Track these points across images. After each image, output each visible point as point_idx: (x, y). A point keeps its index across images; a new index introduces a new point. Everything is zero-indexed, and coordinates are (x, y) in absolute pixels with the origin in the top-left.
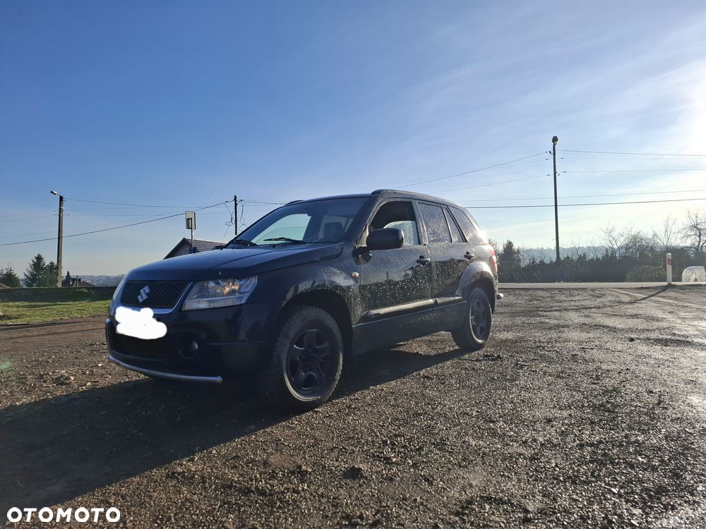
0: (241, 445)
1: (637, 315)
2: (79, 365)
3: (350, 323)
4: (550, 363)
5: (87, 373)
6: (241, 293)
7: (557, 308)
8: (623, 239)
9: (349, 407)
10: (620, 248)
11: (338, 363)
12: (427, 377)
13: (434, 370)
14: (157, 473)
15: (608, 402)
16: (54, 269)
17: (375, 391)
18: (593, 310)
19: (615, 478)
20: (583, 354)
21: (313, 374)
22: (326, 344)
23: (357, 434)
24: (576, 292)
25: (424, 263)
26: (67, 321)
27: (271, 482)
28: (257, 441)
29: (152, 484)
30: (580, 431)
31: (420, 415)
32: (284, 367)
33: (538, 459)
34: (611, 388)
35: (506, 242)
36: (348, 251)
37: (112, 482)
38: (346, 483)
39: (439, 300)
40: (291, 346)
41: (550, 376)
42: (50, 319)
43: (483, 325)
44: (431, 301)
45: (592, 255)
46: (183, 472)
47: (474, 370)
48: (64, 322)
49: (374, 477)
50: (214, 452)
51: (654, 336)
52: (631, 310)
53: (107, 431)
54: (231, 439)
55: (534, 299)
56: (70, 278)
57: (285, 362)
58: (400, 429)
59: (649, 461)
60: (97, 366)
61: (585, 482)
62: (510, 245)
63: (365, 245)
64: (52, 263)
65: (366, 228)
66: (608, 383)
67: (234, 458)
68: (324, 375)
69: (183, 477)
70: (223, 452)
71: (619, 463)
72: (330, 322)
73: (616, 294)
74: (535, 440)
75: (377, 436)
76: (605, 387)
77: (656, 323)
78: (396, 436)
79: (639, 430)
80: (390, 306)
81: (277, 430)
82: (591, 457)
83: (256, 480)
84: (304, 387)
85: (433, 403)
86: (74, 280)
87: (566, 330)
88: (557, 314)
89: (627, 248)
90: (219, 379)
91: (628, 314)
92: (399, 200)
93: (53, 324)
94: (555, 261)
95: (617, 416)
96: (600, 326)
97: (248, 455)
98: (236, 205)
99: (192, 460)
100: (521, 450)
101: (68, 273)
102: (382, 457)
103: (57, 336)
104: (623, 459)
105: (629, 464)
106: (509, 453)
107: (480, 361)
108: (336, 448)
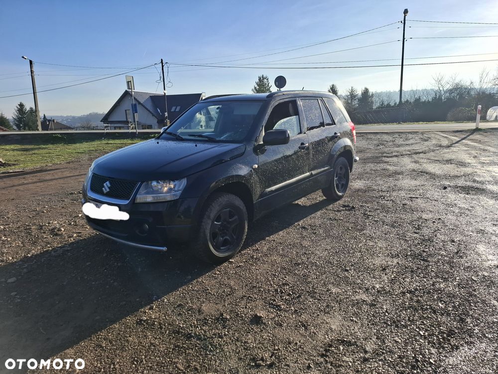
0: (183, 294)
1: (450, 160)
2: (65, 215)
3: (252, 201)
4: (387, 212)
5: (72, 223)
6: (175, 191)
7: (396, 154)
8: (449, 85)
9: (252, 257)
10: (446, 92)
11: (244, 228)
12: (304, 228)
13: (309, 220)
14: (130, 320)
15: (424, 251)
16: (34, 112)
17: (270, 242)
18: (421, 155)
19: (423, 322)
20: (411, 203)
21: (228, 238)
22: (236, 217)
23: (258, 283)
24: (410, 136)
25: (303, 148)
26: (50, 168)
27: (204, 328)
28: (193, 290)
29: (128, 330)
30: (404, 279)
31: (299, 264)
32: (208, 238)
33: (375, 305)
34: (427, 237)
35: (364, 89)
36: (250, 148)
37: (102, 329)
38: (252, 329)
39: (314, 172)
40: (213, 222)
41: (387, 225)
42: (38, 166)
43: (344, 182)
44: (308, 174)
45: (425, 98)
46: (147, 319)
47: (336, 220)
48: (49, 168)
49: (270, 323)
50: (166, 300)
51: (461, 182)
52: (448, 154)
53: (93, 282)
54: (175, 288)
55: (380, 144)
56: (47, 120)
57: (208, 235)
58: (286, 277)
59: (446, 307)
60: (78, 216)
61: (404, 326)
62: (366, 91)
63: (262, 143)
64: (31, 108)
65: (262, 129)
66: (426, 232)
67: (179, 306)
68: (235, 237)
69: (147, 323)
70: (172, 300)
71: (427, 309)
72: (238, 202)
73: (438, 137)
74: (374, 288)
75: (271, 285)
76: (423, 236)
77: (463, 169)
78: (284, 284)
79: (442, 278)
80: (280, 183)
81: (205, 280)
82: (409, 304)
83: (195, 326)
84: (222, 247)
85: (307, 252)
86: (49, 121)
87: (401, 177)
88: (395, 159)
89: (451, 91)
90: (165, 249)
91: (445, 159)
92: (287, 100)
93: (41, 171)
94: (398, 103)
95: (429, 265)
96: (424, 172)
97: (188, 303)
98: (163, 66)
99: (151, 308)
100: (364, 297)
101: (44, 115)
102: (274, 305)
103: (46, 183)
104: (430, 305)
105: (433, 310)
106: (357, 300)
107: (340, 211)
108: (245, 296)
